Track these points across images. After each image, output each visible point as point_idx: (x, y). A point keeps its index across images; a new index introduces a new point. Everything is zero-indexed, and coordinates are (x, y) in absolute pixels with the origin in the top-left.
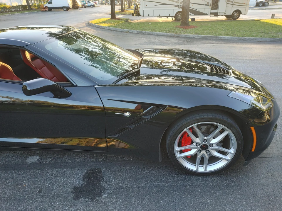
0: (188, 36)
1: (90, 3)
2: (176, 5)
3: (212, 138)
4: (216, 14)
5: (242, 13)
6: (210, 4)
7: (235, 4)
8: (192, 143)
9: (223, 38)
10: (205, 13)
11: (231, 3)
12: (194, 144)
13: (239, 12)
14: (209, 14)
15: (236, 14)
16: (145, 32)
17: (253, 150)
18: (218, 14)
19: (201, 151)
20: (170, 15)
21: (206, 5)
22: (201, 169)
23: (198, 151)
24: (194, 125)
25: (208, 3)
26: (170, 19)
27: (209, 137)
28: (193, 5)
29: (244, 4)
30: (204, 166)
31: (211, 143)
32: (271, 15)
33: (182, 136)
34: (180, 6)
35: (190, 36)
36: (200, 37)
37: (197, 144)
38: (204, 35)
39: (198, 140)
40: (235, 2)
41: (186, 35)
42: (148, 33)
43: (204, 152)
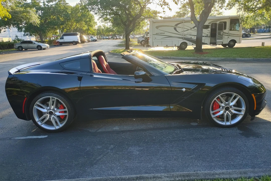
0: (209, 59)
1: (93, 38)
2: (180, 37)
3: (230, 102)
4: (215, 44)
5: (237, 42)
6: (209, 36)
7: (230, 35)
8: (220, 107)
9: (240, 59)
10: (205, 43)
11: (227, 35)
12: (221, 107)
13: (235, 42)
14: (209, 43)
15: (232, 43)
16: (170, 58)
17: (255, 109)
18: (217, 44)
19: (226, 111)
20: (175, 45)
21: (206, 37)
22: (228, 123)
23: (224, 112)
24: (219, 96)
25: (207, 35)
26: (175, 49)
27: (228, 102)
28: (194, 37)
29: (238, 35)
30: (229, 121)
31: (230, 105)
32: (261, 43)
33: (213, 103)
34: (184, 38)
35: (211, 59)
36: (220, 59)
37: (223, 107)
38: (223, 58)
39: (223, 105)
40: (230, 34)
41: (207, 59)
42: (173, 58)
43: (227, 112)
